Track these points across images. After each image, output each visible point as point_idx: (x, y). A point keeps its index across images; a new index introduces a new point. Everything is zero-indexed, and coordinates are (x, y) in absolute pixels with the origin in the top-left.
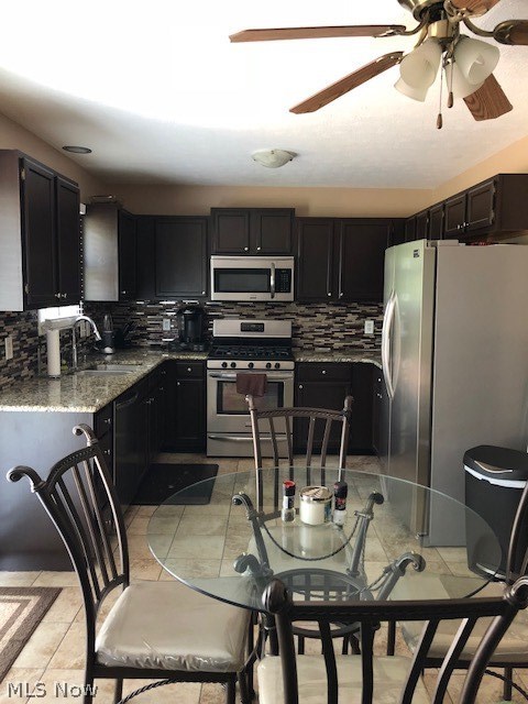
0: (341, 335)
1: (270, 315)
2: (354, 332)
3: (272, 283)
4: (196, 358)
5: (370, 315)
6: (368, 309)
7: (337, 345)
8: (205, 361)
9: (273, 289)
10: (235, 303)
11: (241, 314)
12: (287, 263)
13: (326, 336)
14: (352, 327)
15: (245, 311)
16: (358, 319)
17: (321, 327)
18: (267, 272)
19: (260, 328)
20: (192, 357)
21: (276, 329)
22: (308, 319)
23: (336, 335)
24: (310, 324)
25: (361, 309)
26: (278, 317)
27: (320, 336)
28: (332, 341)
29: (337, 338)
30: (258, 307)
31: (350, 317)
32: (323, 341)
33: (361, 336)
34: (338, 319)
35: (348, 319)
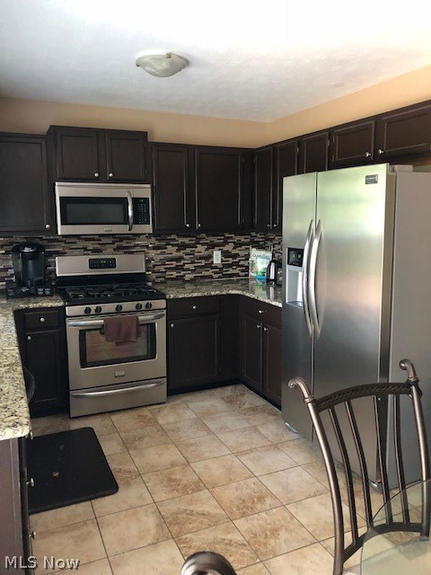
0: (191, 267)
1: (118, 248)
2: (203, 263)
3: (130, 213)
4: (50, 305)
5: (217, 245)
6: (215, 240)
7: (188, 277)
8: (63, 308)
9: (131, 221)
10: (78, 236)
11: (85, 249)
12: (144, 191)
13: (176, 269)
14: (201, 258)
15: (90, 245)
16: (207, 249)
17: (172, 260)
18: (123, 201)
19: (111, 263)
20: (45, 305)
21: (128, 264)
22: (159, 251)
23: (187, 266)
24: (162, 257)
25: (209, 240)
26: (128, 251)
27: (172, 269)
28: (182, 273)
29: (188, 270)
30: (104, 240)
31: (200, 248)
32: (175, 274)
33: (210, 266)
34: (188, 250)
35: (197, 250)
